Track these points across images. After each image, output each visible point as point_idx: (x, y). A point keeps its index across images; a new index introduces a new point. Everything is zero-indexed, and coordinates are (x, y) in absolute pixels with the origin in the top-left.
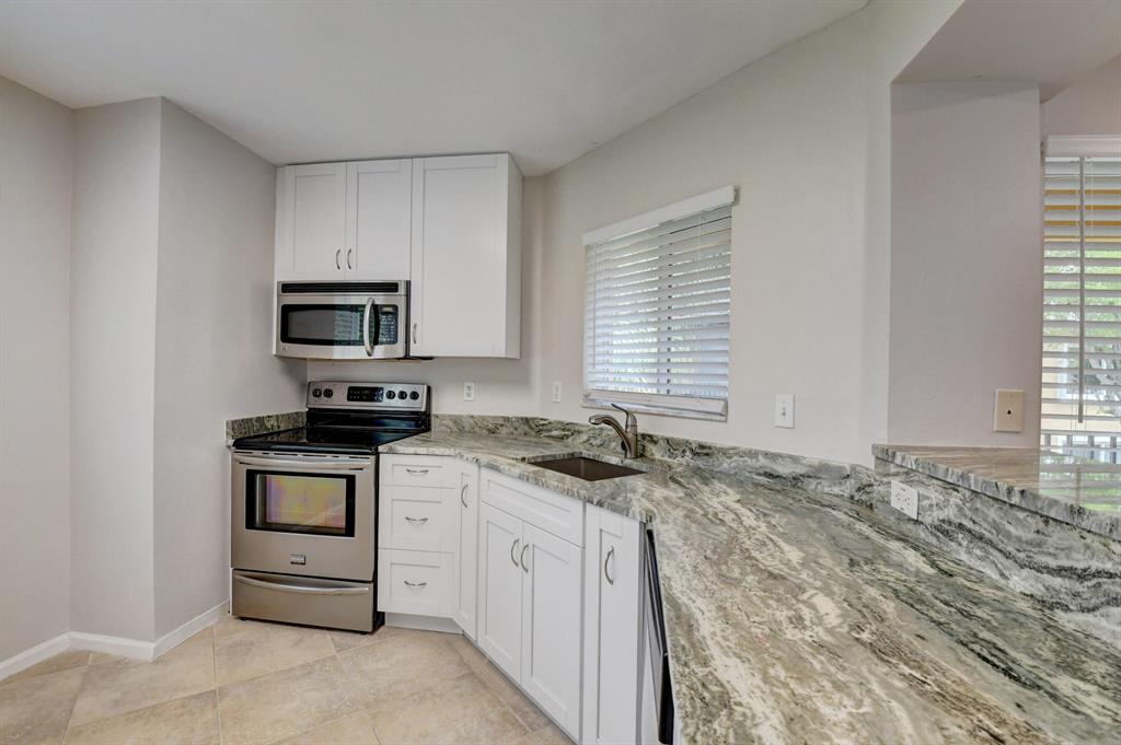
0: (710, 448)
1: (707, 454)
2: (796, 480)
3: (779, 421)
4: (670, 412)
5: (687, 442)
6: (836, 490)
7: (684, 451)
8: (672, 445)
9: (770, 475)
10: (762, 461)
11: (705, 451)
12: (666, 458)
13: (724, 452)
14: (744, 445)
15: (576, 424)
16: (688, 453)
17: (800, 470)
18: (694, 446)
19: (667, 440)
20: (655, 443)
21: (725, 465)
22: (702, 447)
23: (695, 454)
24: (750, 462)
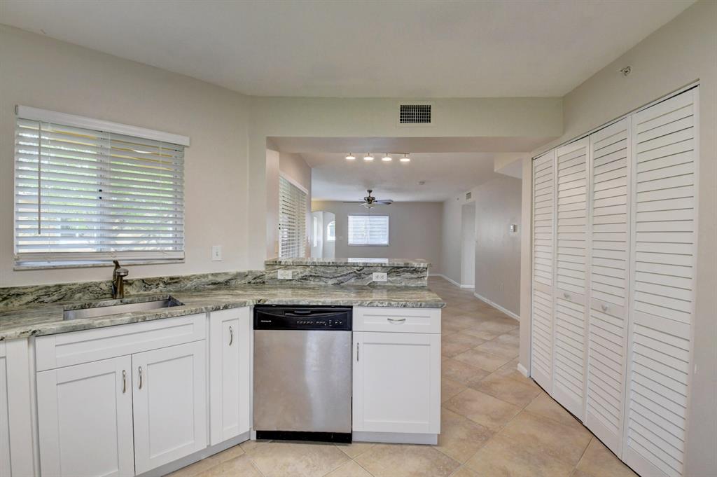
0: (178, 278)
1: (176, 282)
2: (227, 282)
3: (215, 258)
4: (142, 262)
5: (161, 278)
6: (243, 282)
7: (158, 285)
8: (146, 283)
9: (215, 284)
10: (210, 277)
11: (174, 281)
12: (142, 292)
13: (188, 278)
14: (199, 273)
15: (14, 288)
16: (161, 285)
17: (229, 277)
18: (166, 280)
19: (143, 281)
20: (131, 284)
21: (189, 285)
22: (172, 279)
23: (166, 284)
24: (203, 280)
